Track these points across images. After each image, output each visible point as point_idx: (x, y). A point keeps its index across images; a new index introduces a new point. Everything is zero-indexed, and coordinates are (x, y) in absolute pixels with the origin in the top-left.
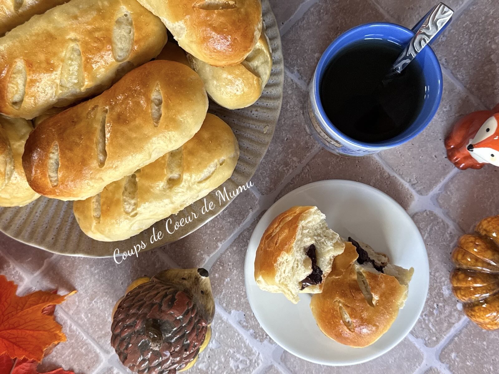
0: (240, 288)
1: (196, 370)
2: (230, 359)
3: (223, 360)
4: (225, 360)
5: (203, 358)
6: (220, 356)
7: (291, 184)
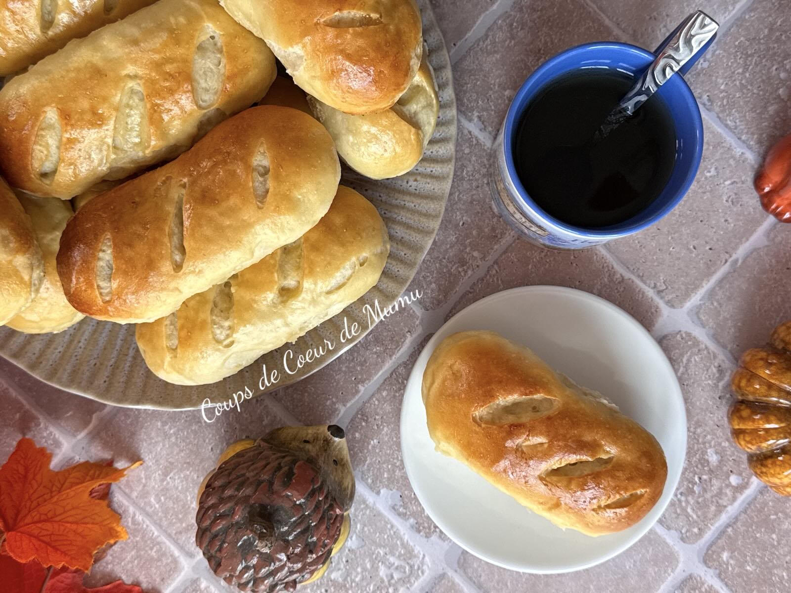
0: (393, 454)
1: (328, 581)
2: (380, 564)
3: (368, 566)
4: (372, 566)
5: (338, 563)
6: (364, 561)
7: (471, 293)
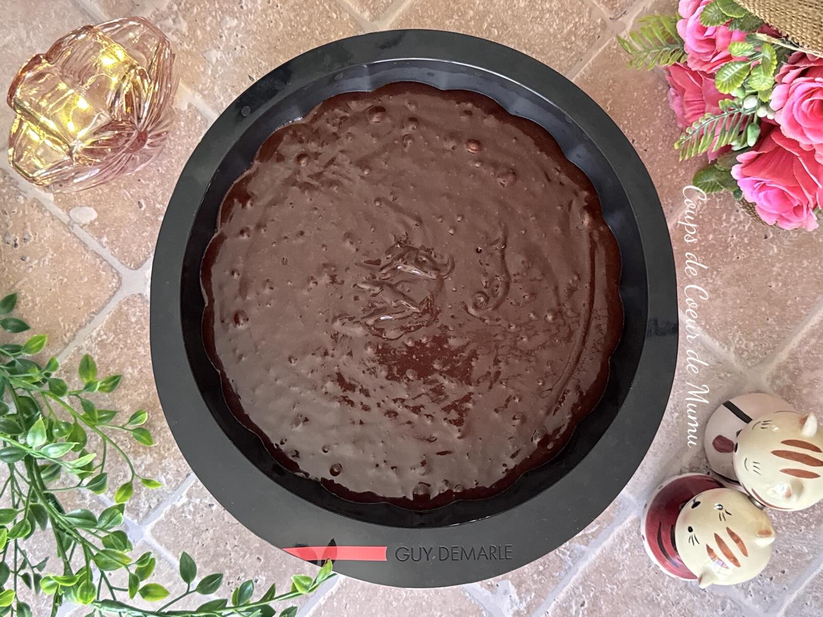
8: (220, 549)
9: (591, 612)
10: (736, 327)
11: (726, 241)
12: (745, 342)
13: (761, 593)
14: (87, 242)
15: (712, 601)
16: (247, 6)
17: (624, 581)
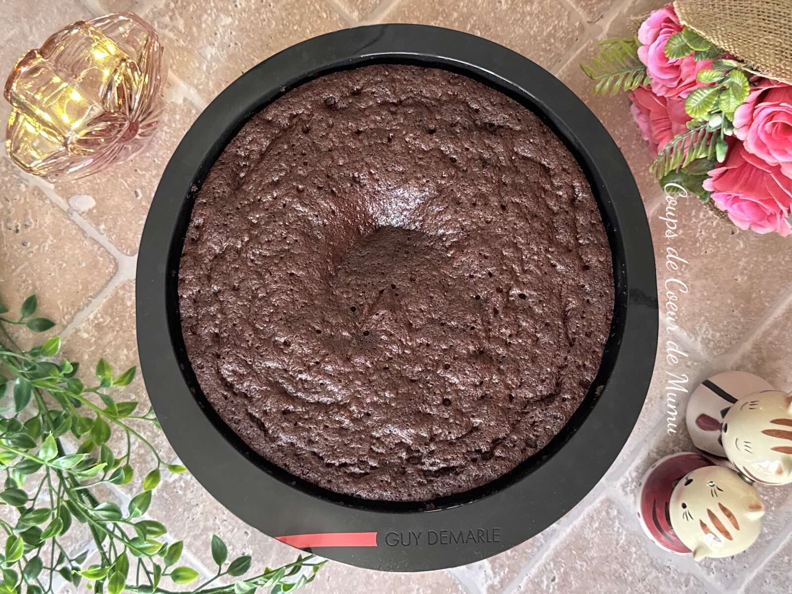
8: (210, 523)
9: (561, 587)
10: (703, 318)
11: (695, 236)
12: (711, 332)
13: (723, 570)
14: (85, 229)
15: (676, 577)
16: (241, 4)
17: (593, 558)
